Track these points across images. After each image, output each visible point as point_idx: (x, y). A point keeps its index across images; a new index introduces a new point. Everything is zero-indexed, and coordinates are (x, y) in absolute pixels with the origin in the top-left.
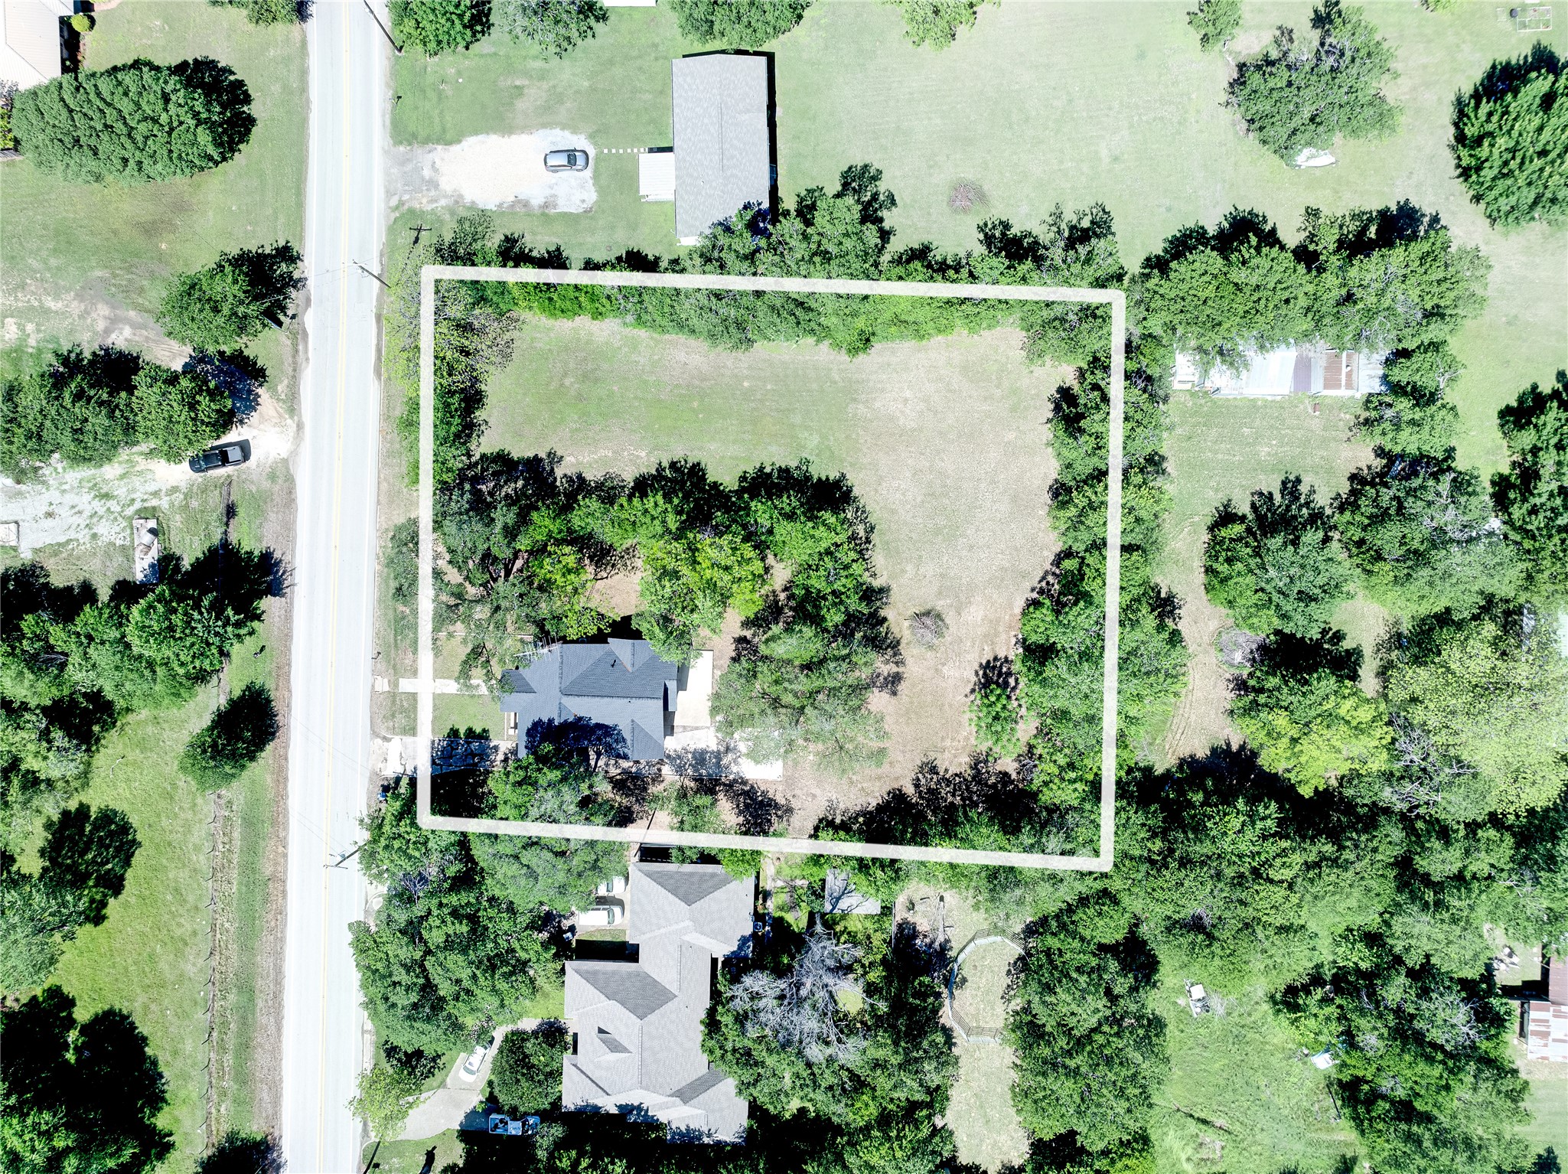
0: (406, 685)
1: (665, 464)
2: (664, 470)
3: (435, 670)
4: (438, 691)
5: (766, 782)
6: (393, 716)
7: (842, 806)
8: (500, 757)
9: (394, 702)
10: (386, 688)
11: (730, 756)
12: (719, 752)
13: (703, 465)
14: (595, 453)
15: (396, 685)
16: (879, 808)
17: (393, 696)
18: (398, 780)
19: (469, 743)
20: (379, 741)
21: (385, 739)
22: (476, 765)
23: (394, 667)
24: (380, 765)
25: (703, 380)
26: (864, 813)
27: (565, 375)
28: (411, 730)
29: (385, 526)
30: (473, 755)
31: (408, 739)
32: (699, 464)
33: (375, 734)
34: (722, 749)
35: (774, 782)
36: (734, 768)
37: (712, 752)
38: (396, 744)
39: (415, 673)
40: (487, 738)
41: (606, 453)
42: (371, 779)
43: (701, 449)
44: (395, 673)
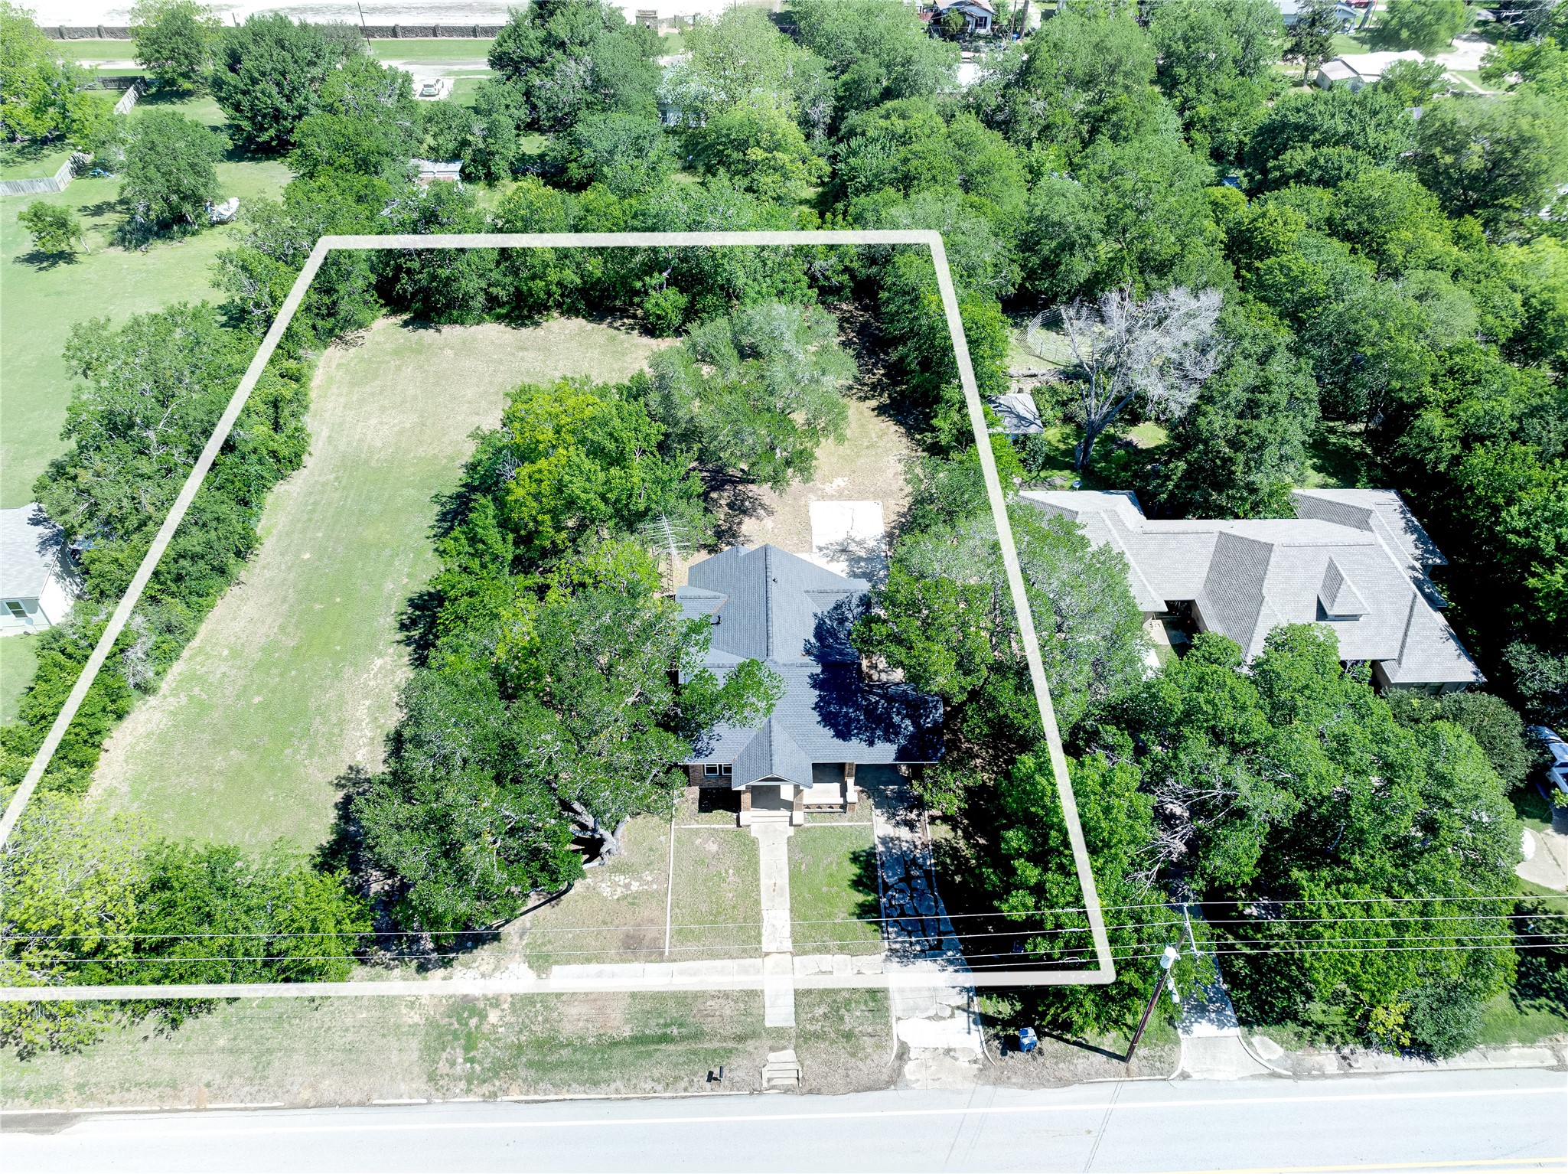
0: (779, 1013)
1: (401, 636)
2: (409, 638)
3: (744, 953)
4: (788, 945)
5: (885, 516)
6: (848, 1036)
7: (905, 452)
8: (904, 833)
9: (817, 1036)
10: (789, 1054)
11: (853, 547)
12: (850, 560)
13: (415, 596)
14: (359, 722)
15: (779, 1033)
16: (899, 423)
17: (804, 1038)
18: (986, 1021)
19: (887, 887)
20: (909, 1068)
21: (903, 1054)
22: (927, 874)
23: (741, 1038)
24: (963, 1063)
25: (284, 600)
26: (909, 434)
27: (207, 769)
28: (876, 998)
29: (421, 1084)
30: (907, 879)
31: (896, 1005)
32: (411, 600)
33: (894, 1080)
34: (844, 557)
35: (886, 508)
36: (871, 544)
37: (851, 566)
38: (910, 1030)
39: (753, 995)
40: (871, 854)
41: (362, 710)
42: (997, 1082)
43: (390, 598)
44: (755, 1035)
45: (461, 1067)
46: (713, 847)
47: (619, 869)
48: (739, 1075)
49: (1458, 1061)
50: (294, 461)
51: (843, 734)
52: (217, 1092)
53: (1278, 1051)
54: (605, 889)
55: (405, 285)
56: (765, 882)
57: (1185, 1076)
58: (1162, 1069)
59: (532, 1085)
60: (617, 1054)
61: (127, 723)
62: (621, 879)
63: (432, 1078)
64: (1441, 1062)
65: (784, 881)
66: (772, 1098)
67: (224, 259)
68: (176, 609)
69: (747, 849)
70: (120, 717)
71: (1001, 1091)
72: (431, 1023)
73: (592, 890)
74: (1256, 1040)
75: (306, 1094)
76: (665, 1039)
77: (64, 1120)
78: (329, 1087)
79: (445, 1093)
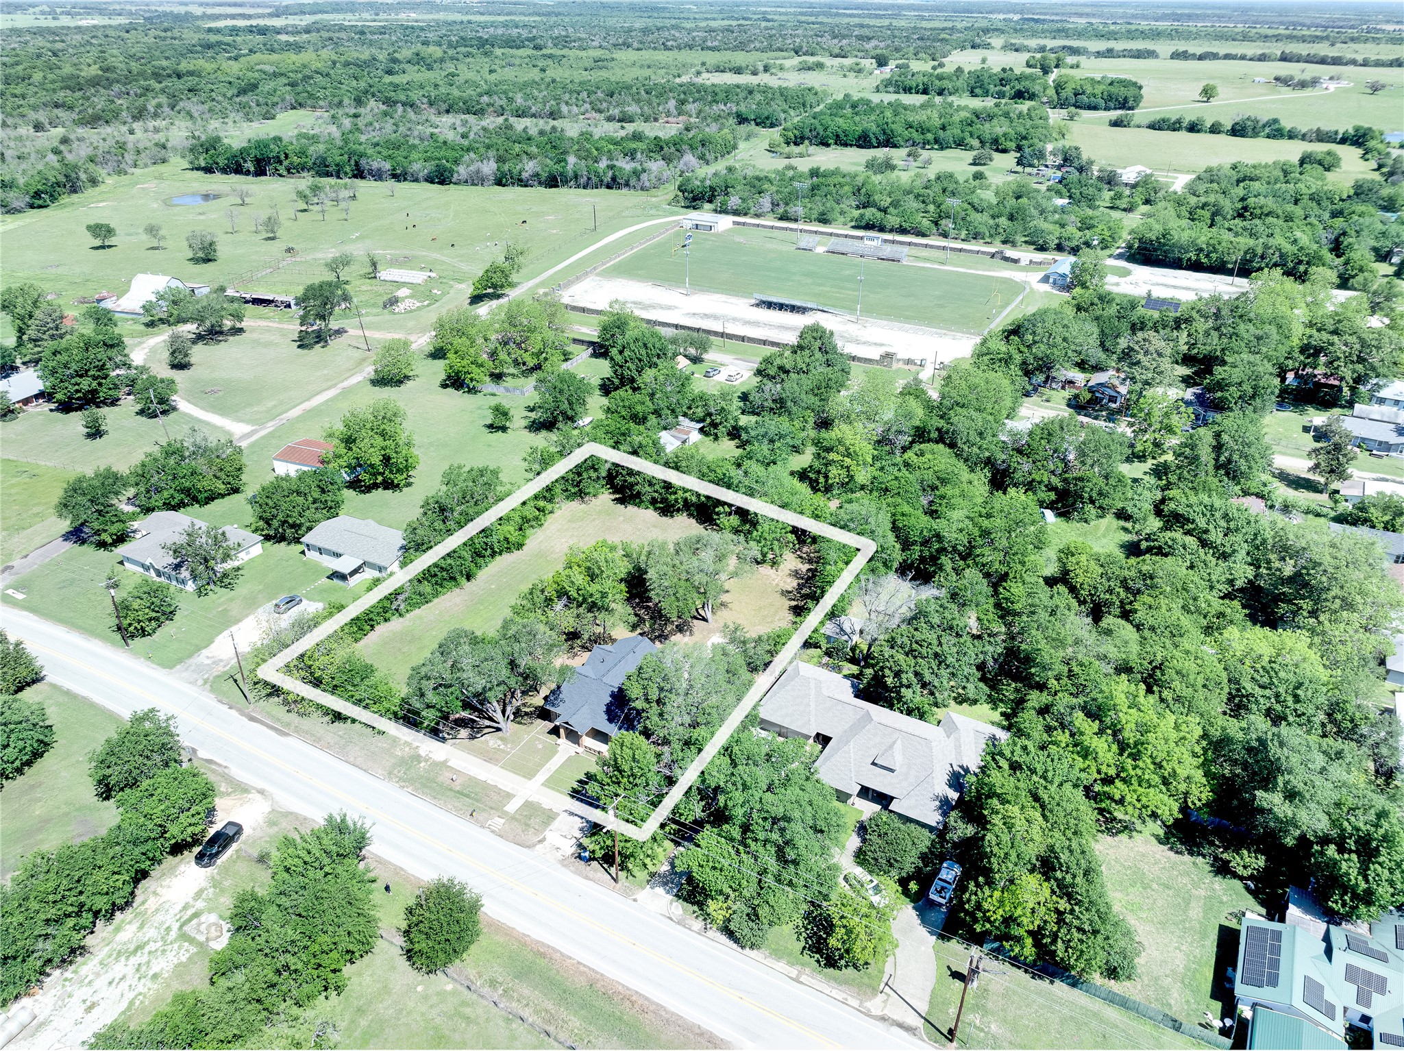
0: (513, 806)
4: (543, 782)
6: (528, 826)
9: (517, 820)
10: (503, 821)
17: (513, 819)
21: (543, 840)
23: (492, 808)
24: (559, 854)
28: (549, 820)
29: (386, 773)
31: (554, 825)
33: (531, 847)
38: (551, 835)
39: (508, 796)
42: (565, 866)
44: (496, 810)
45: (401, 774)
46: (540, 746)
47: (501, 739)
48: (481, 818)
49: (754, 953)
50: (520, 546)
51: (610, 720)
52: (329, 746)
53: (681, 911)
54: (491, 743)
55: (618, 481)
56: (548, 766)
57: (635, 900)
58: (626, 893)
59: (416, 789)
60: (449, 793)
61: (387, 624)
62: (499, 742)
63: (390, 773)
64: (747, 951)
65: (554, 769)
66: (487, 831)
67: (534, 450)
68: (426, 588)
69: (554, 751)
70: (386, 620)
71: (564, 869)
72: (402, 757)
73: (487, 741)
74: (675, 904)
75: (352, 759)
76: (467, 796)
77: (287, 734)
78: (359, 761)
79: (390, 779)
